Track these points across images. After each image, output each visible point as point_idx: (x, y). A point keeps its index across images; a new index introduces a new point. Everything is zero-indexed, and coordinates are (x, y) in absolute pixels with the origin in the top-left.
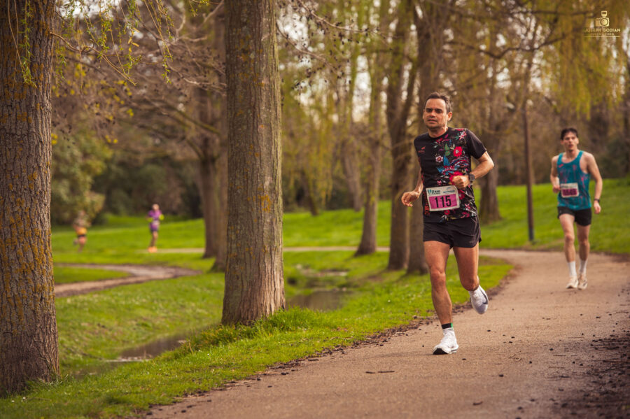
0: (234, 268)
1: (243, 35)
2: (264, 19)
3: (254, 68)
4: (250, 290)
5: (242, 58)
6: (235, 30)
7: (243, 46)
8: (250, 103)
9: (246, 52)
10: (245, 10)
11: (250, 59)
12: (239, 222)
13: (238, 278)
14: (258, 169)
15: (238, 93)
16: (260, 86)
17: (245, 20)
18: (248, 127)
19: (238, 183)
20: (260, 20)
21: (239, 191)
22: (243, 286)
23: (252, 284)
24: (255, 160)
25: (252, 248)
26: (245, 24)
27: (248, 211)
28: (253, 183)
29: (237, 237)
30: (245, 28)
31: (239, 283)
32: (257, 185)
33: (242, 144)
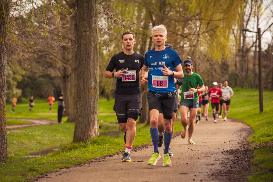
0: (79, 119)
1: (84, 25)
2: (93, 18)
3: (89, 38)
4: (85, 128)
5: (84, 34)
6: (81, 22)
7: (84, 29)
8: (87, 52)
9: (85, 31)
10: (85, 15)
11: (87, 35)
12: (81, 100)
13: (80, 123)
14: (89, 79)
15: (82, 48)
16: (91, 45)
17: (85, 19)
18: (86, 62)
19: (81, 84)
20: (92, 19)
21: (81, 88)
22: (82, 127)
23: (86, 126)
24: (88, 75)
25: (86, 111)
26: (85, 20)
27: (85, 96)
28: (87, 85)
29: (80, 107)
30: (85, 21)
31: (81, 125)
32: (89, 86)
33: (83, 69)
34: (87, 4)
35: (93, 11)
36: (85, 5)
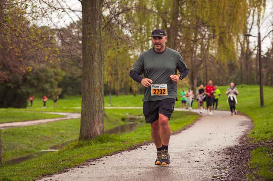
0: (84, 118)
1: (89, 27)
2: (98, 21)
3: (93, 40)
4: (90, 126)
5: (88, 36)
6: (86, 25)
7: (89, 32)
8: (91, 54)
9: (90, 34)
10: (90, 18)
11: (91, 37)
12: (86, 100)
13: (85, 122)
14: (94, 79)
15: (86, 50)
16: (95, 47)
17: (90, 22)
18: (90, 64)
19: (86, 85)
20: (96, 22)
21: (86, 88)
22: (87, 124)
23: (91, 124)
24: (93, 76)
25: (91, 110)
26: (90, 23)
27: (90, 96)
28: (91, 85)
29: (85, 106)
30: (90, 25)
31: (86, 124)
32: (93, 86)
33: (88, 70)
34: (91, 8)
35: (97, 14)
36: (90, 9)
